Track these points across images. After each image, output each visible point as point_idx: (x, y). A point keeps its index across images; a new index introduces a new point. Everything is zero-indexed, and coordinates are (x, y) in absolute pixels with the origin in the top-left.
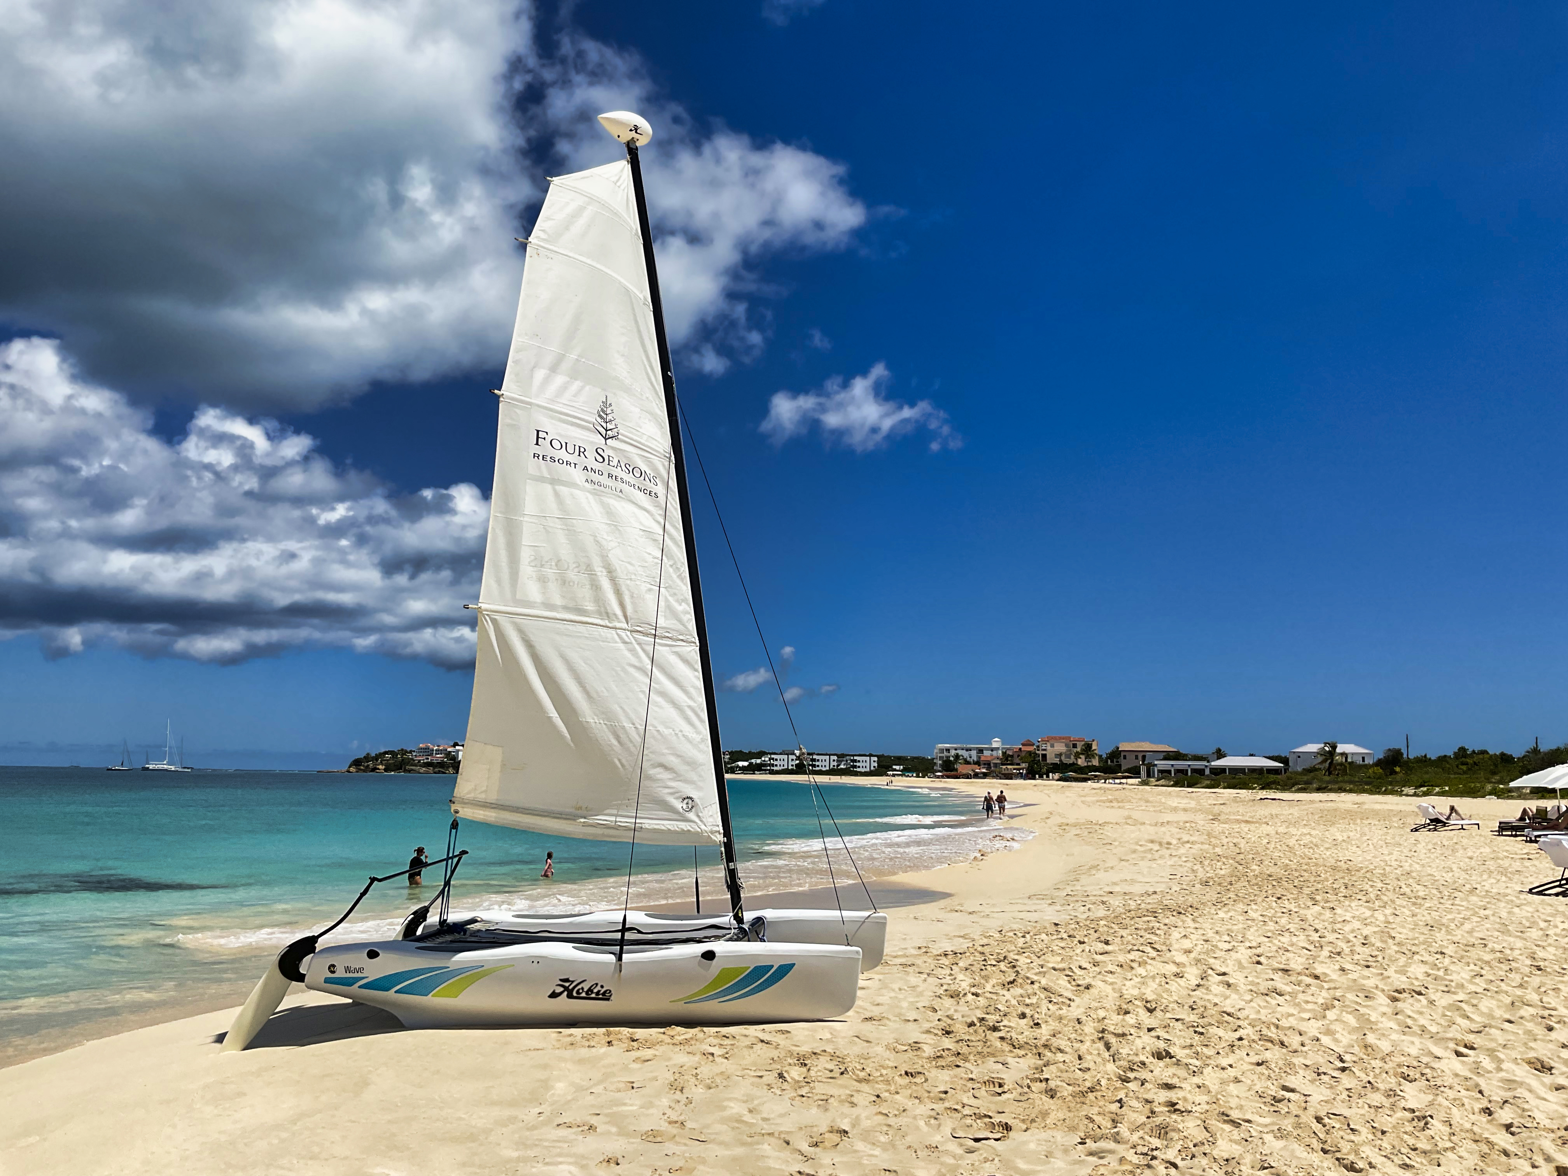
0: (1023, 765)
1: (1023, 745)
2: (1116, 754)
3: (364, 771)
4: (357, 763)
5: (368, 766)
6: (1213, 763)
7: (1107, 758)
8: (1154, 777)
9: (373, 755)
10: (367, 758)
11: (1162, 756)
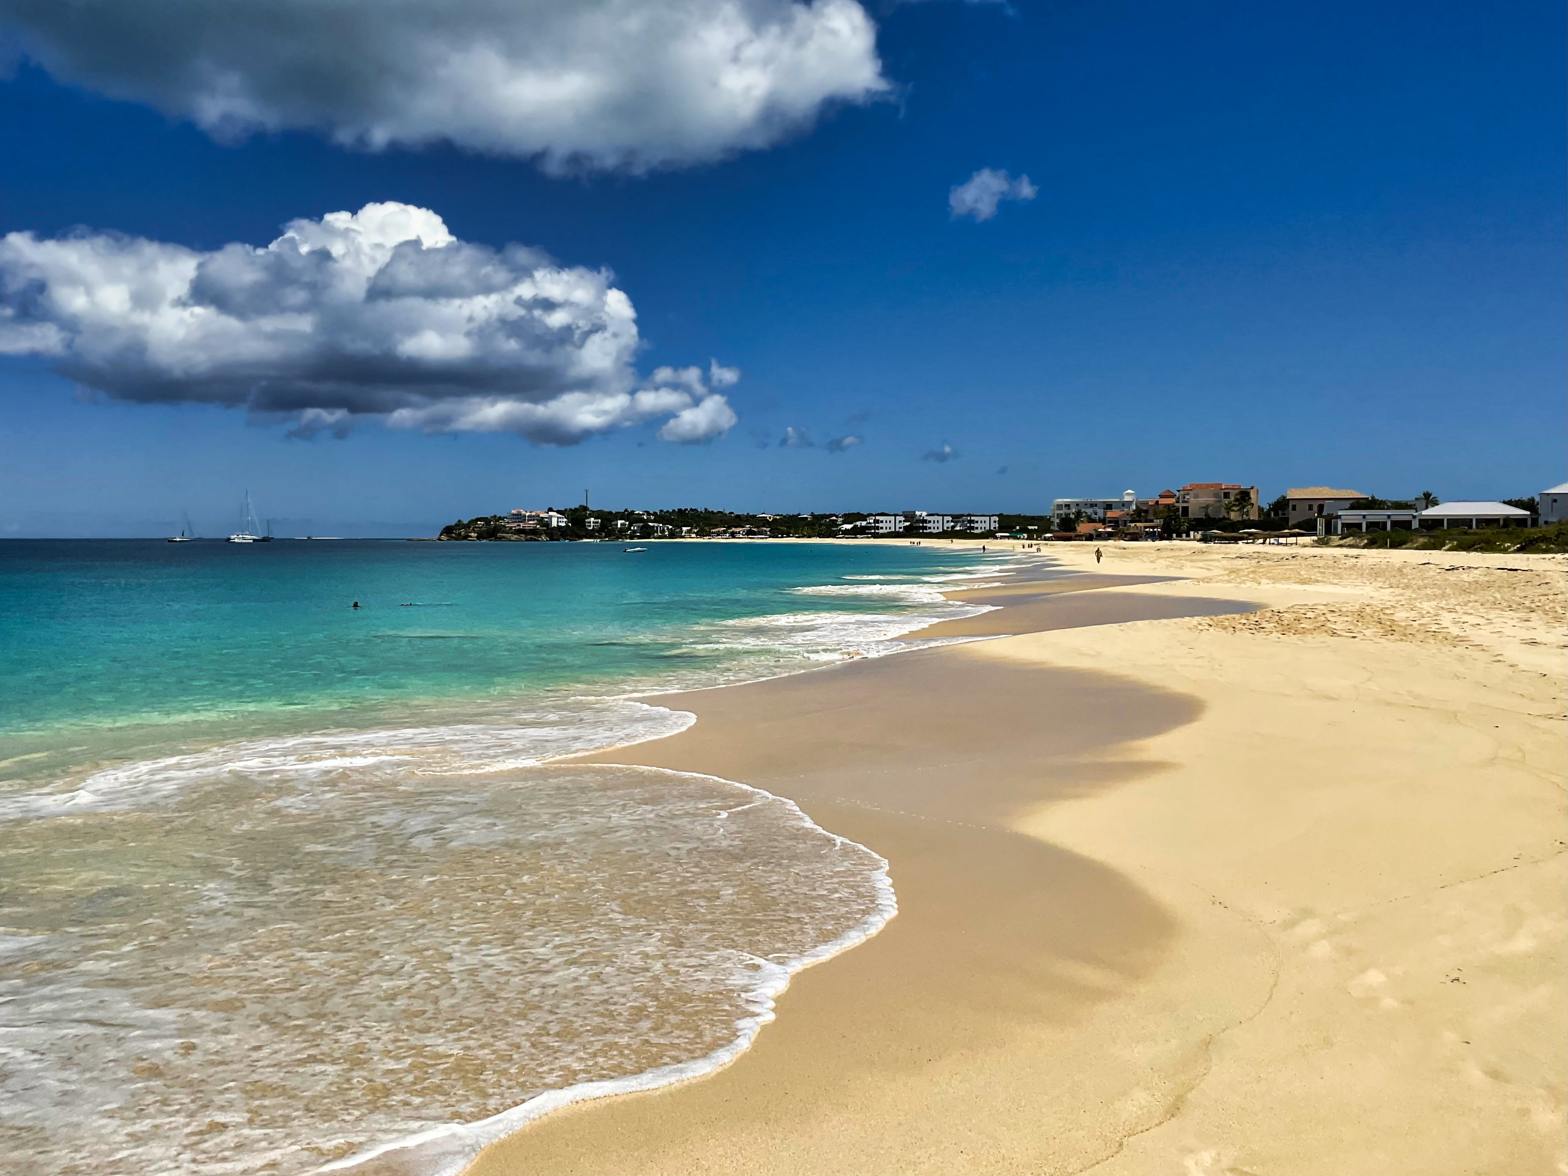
0: (1157, 522)
1: (1161, 496)
2: (1282, 504)
3: (456, 539)
4: (448, 530)
5: (460, 534)
6: (1424, 513)
7: (1270, 510)
8: (1336, 534)
9: (466, 522)
10: (459, 525)
11: (1348, 504)
